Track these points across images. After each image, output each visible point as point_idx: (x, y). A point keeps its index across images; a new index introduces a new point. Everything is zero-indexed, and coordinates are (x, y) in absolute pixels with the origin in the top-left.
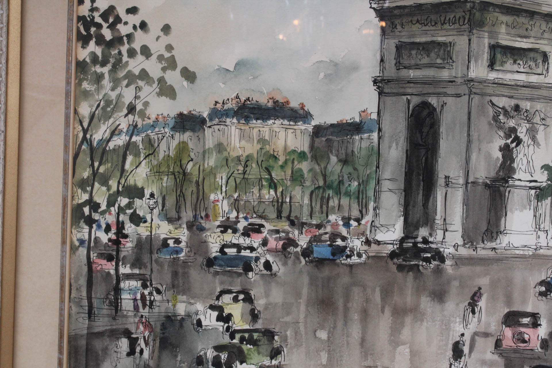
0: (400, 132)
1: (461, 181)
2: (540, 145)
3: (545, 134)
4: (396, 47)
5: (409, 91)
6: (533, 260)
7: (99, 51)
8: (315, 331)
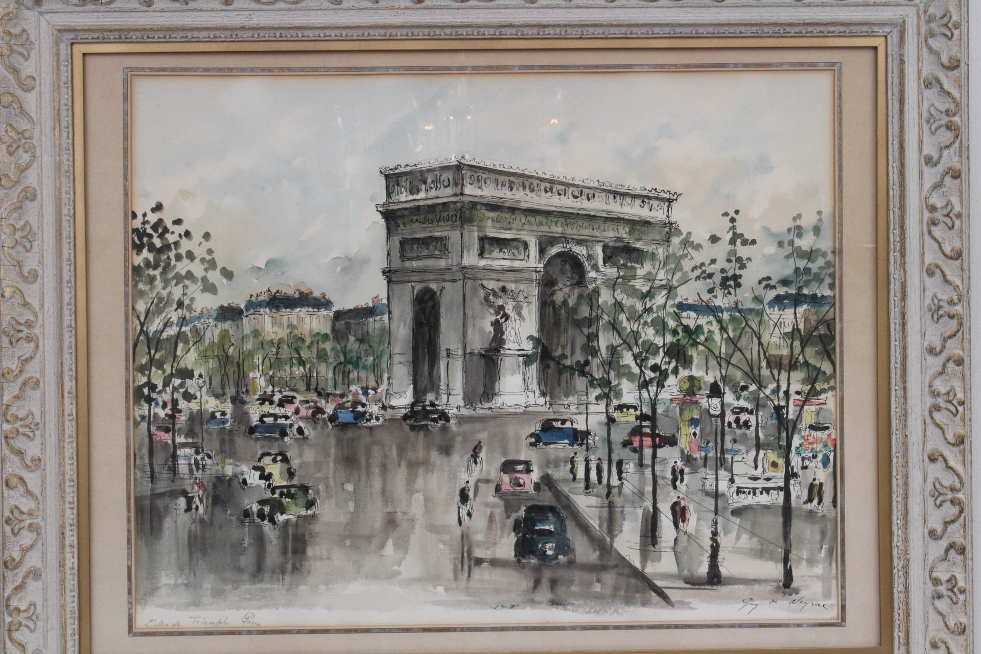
0: (407, 314)
1: (460, 352)
2: (525, 319)
3: (529, 310)
4: (400, 242)
5: (413, 278)
6: (524, 416)
7: (151, 257)
8: (343, 484)
